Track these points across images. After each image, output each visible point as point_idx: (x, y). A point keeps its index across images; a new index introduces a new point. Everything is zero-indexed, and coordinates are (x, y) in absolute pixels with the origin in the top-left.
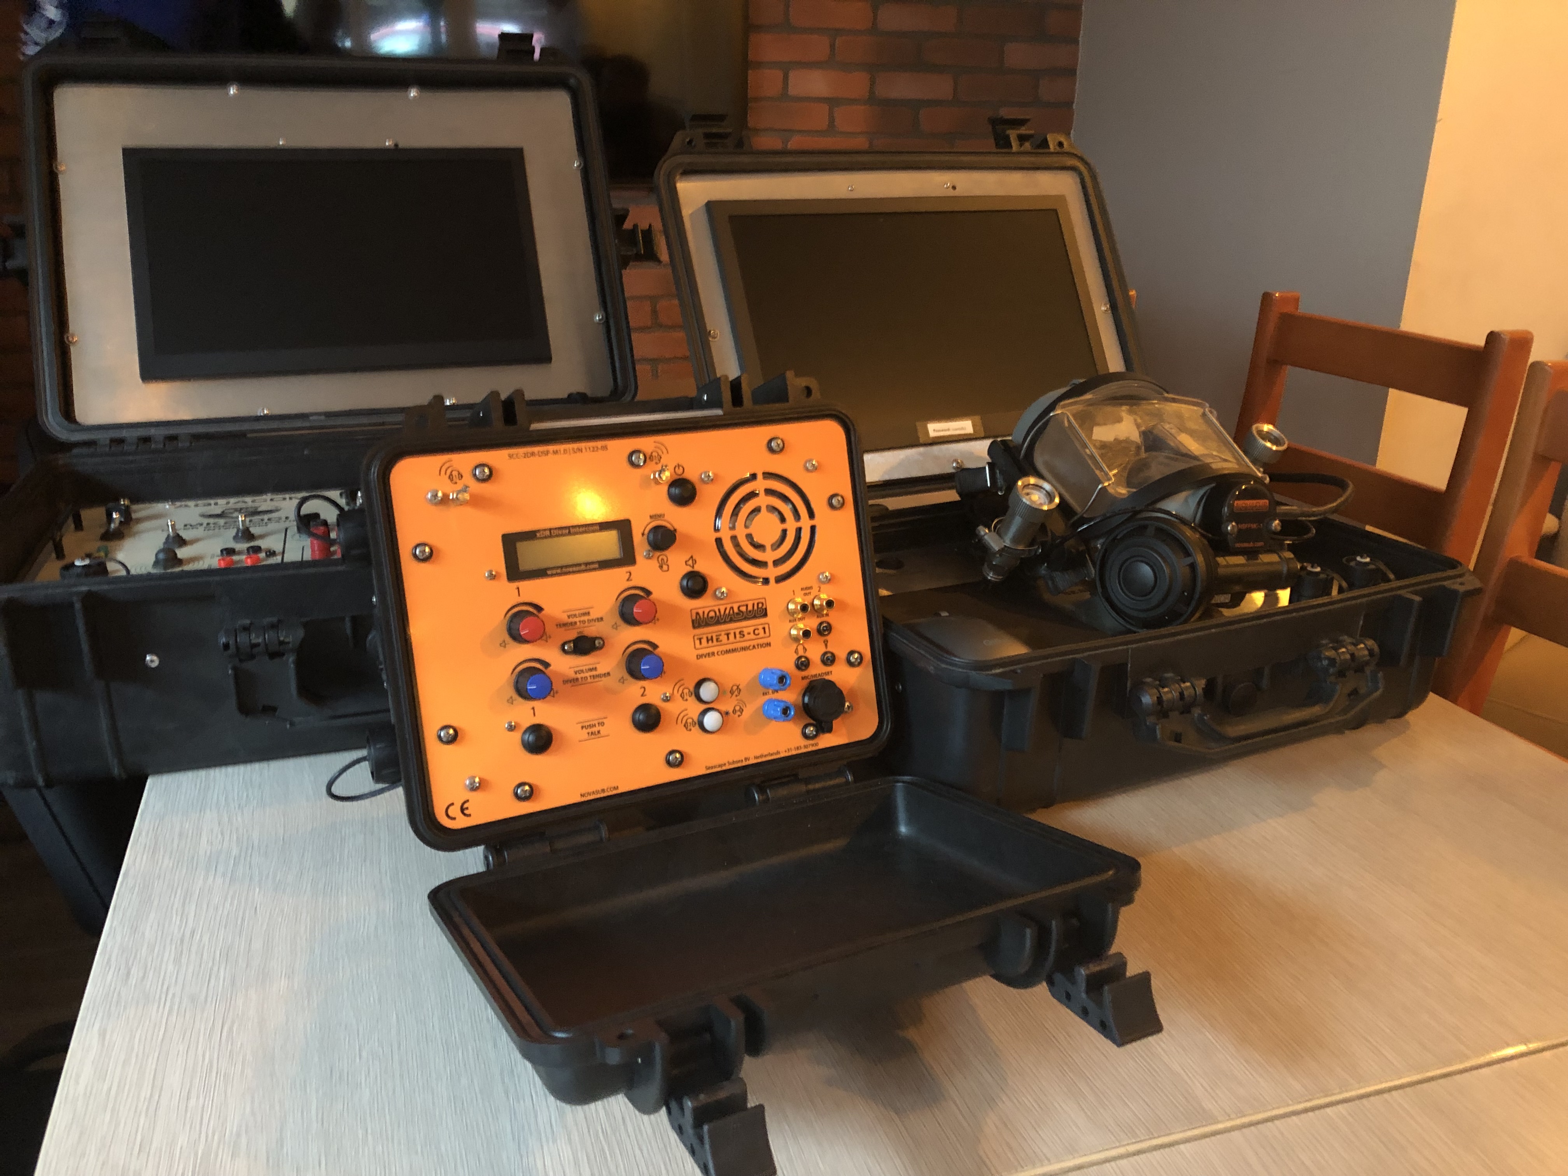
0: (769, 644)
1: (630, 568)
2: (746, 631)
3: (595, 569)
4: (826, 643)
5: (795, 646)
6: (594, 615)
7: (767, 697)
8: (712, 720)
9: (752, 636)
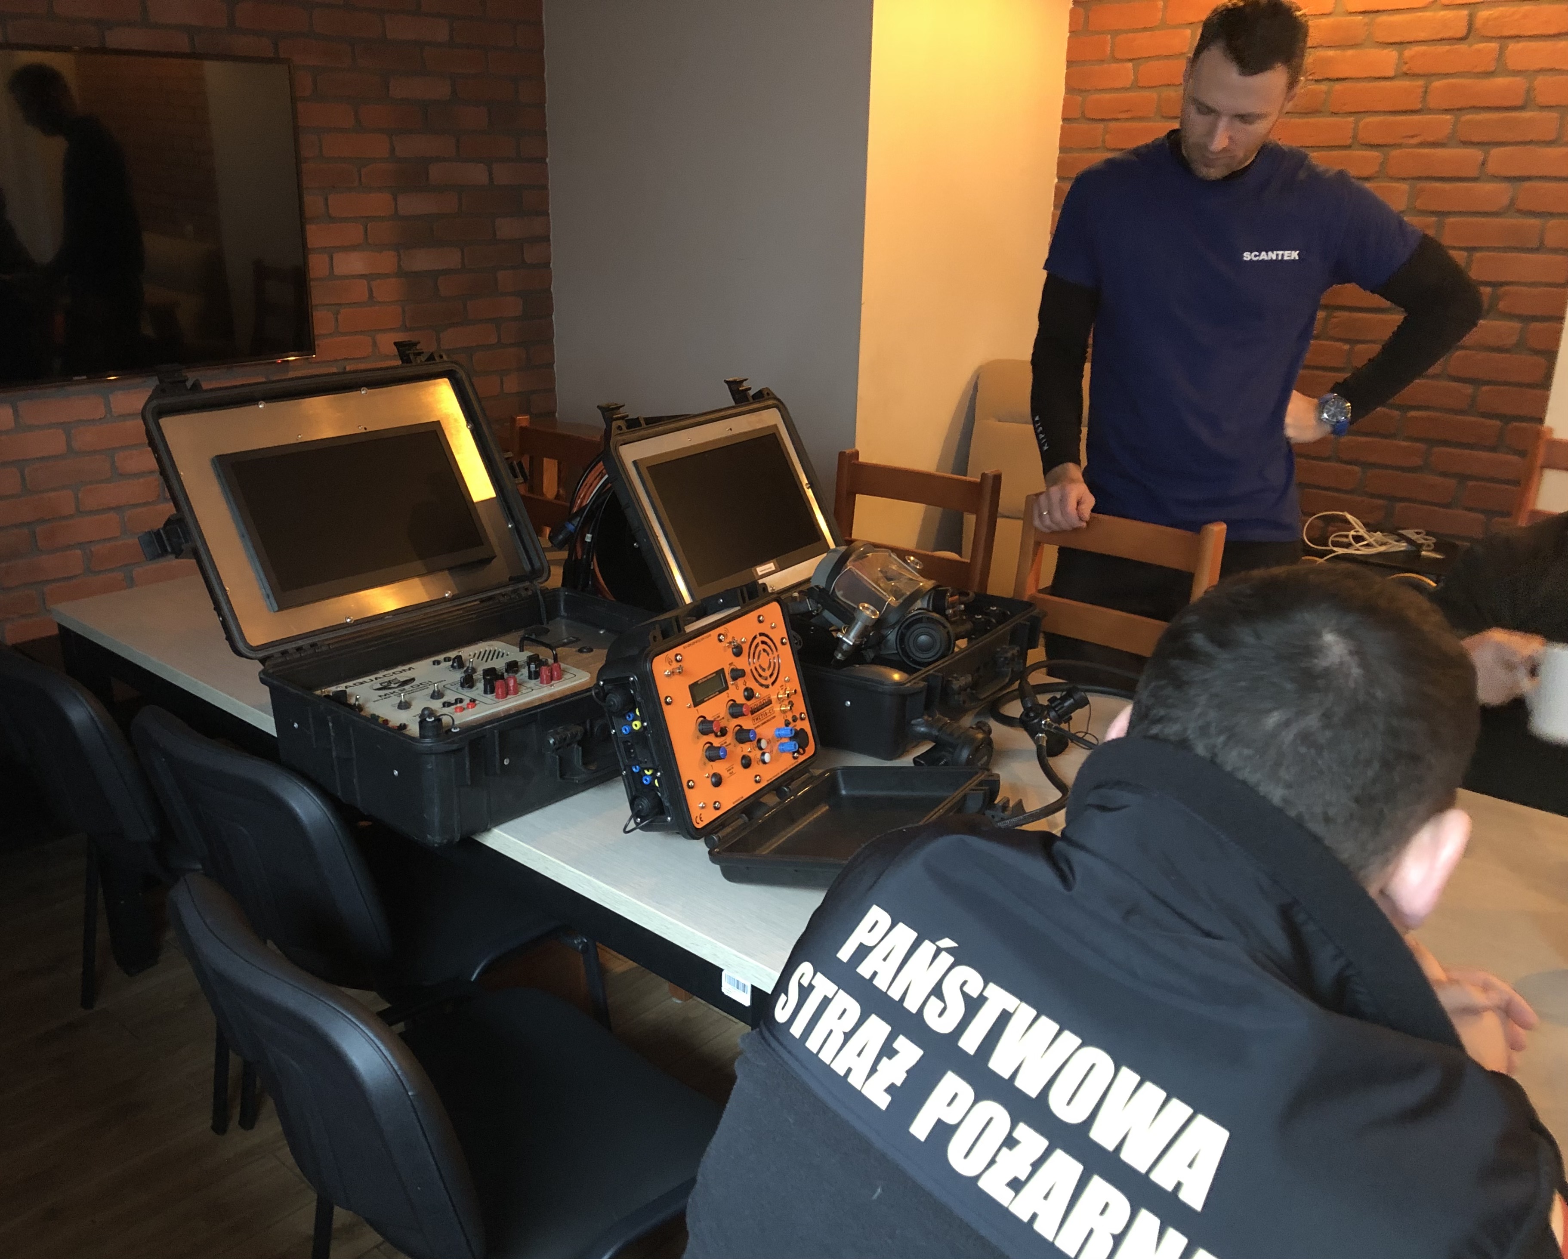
0: (774, 717)
1: (727, 691)
2: (767, 711)
3: (717, 695)
4: (792, 713)
5: (783, 715)
6: (721, 717)
7: (779, 742)
8: (767, 757)
9: (769, 714)
